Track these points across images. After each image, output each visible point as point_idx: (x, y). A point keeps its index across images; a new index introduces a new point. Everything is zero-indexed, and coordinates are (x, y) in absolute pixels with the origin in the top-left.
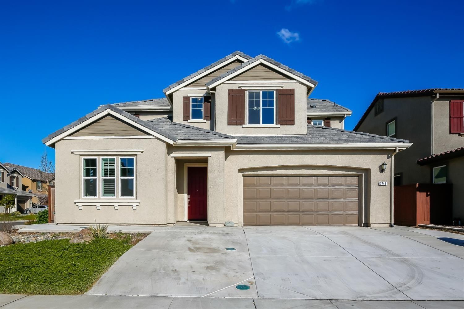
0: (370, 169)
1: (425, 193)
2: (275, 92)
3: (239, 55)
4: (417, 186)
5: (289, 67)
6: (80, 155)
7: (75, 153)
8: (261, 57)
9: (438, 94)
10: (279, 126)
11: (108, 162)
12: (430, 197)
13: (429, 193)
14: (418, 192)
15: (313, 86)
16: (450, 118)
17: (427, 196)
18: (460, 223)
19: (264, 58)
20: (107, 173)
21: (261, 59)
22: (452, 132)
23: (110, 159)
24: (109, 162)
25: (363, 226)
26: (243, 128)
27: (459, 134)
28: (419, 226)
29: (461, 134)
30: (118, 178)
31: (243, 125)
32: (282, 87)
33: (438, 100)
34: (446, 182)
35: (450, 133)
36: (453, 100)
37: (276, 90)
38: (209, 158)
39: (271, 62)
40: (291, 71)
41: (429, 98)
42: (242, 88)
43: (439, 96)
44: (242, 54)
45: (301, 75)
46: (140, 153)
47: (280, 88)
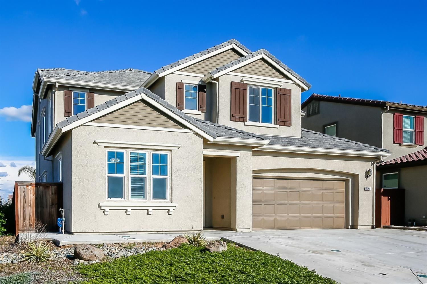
0: (359, 175)
1: (387, 197)
2: (273, 90)
3: (235, 44)
4: (382, 191)
5: (288, 67)
6: (105, 147)
7: (99, 144)
8: (264, 51)
9: (388, 107)
10: (278, 126)
11: (137, 157)
12: (390, 201)
13: (389, 197)
14: (382, 196)
15: (307, 88)
16: (394, 129)
17: (388, 199)
18: (415, 223)
19: (266, 53)
20: (137, 170)
21: (263, 54)
22: (395, 142)
23: (140, 154)
24: (139, 157)
25: (349, 228)
26: (245, 125)
27: (400, 145)
28: (383, 227)
29: (401, 144)
30: (149, 176)
31: (246, 122)
32: (281, 85)
33: (388, 112)
34: (398, 187)
35: (394, 143)
36: (397, 113)
37: (274, 88)
38: (237, 157)
39: (272, 58)
40: (290, 71)
41: (379, 109)
42: (245, 82)
43: (389, 109)
44: (239, 43)
45: (298, 77)
46: (177, 149)
47: (279, 87)
